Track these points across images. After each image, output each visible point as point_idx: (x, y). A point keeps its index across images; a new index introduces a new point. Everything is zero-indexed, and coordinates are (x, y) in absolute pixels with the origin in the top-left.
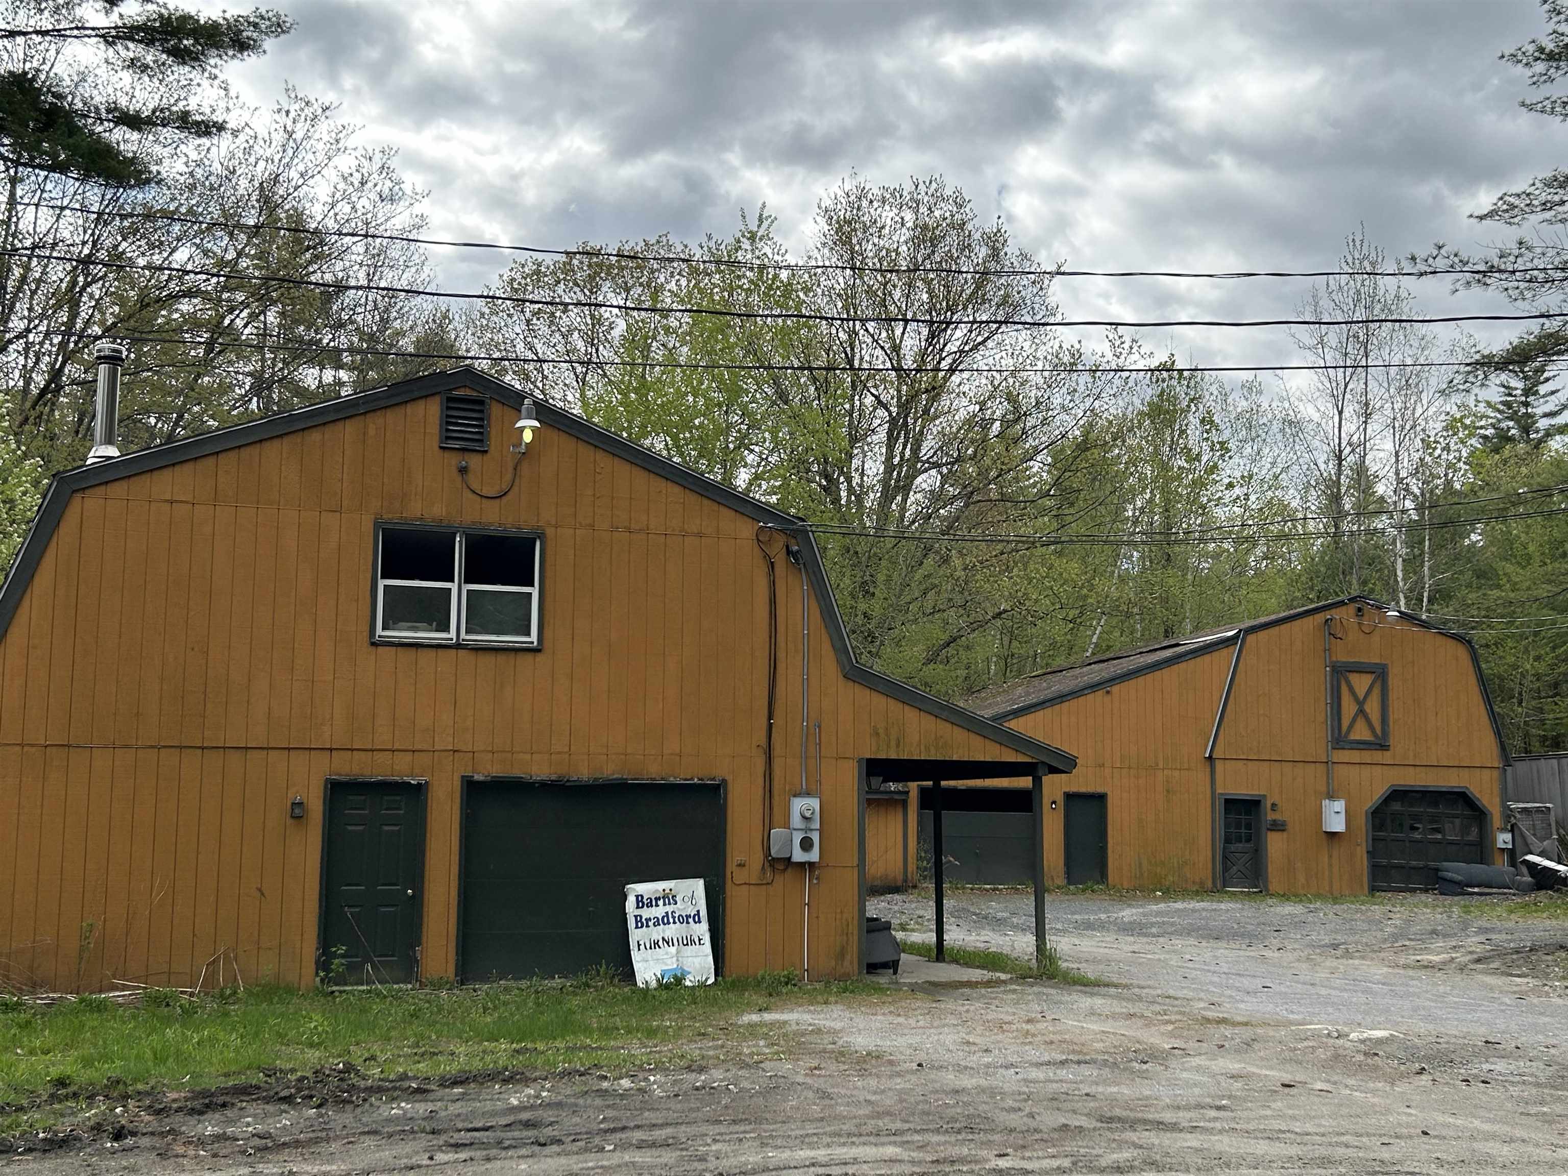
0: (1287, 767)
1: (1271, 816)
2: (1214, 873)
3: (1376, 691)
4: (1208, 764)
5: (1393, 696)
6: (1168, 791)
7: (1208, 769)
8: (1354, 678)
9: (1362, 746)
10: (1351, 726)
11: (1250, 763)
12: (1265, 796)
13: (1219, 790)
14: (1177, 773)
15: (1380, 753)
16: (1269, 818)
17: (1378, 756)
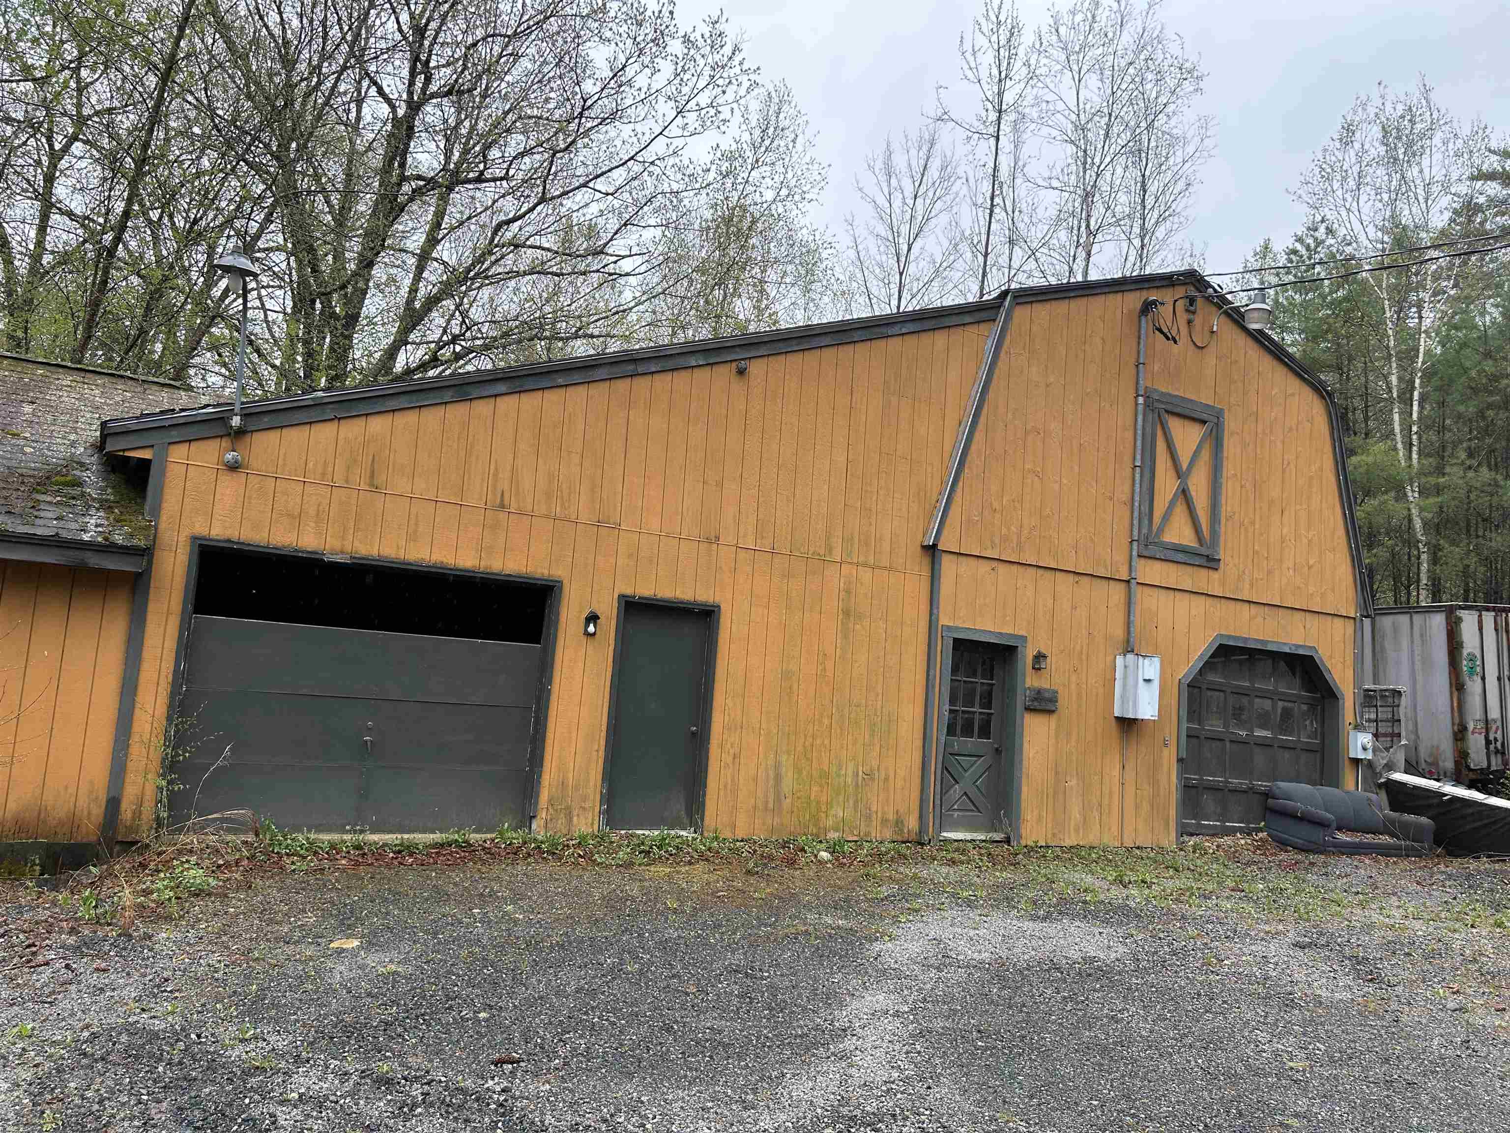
0: (1064, 583)
1: (1031, 681)
2: (922, 801)
3: (1205, 455)
4: (926, 561)
5: (1229, 469)
6: (847, 613)
7: (926, 573)
8: (1176, 426)
9: (1180, 557)
10: (1167, 517)
11: (1002, 569)
12: (1024, 638)
13: (944, 620)
14: (866, 575)
15: (1203, 572)
16: (1028, 683)
17: (1201, 579)
